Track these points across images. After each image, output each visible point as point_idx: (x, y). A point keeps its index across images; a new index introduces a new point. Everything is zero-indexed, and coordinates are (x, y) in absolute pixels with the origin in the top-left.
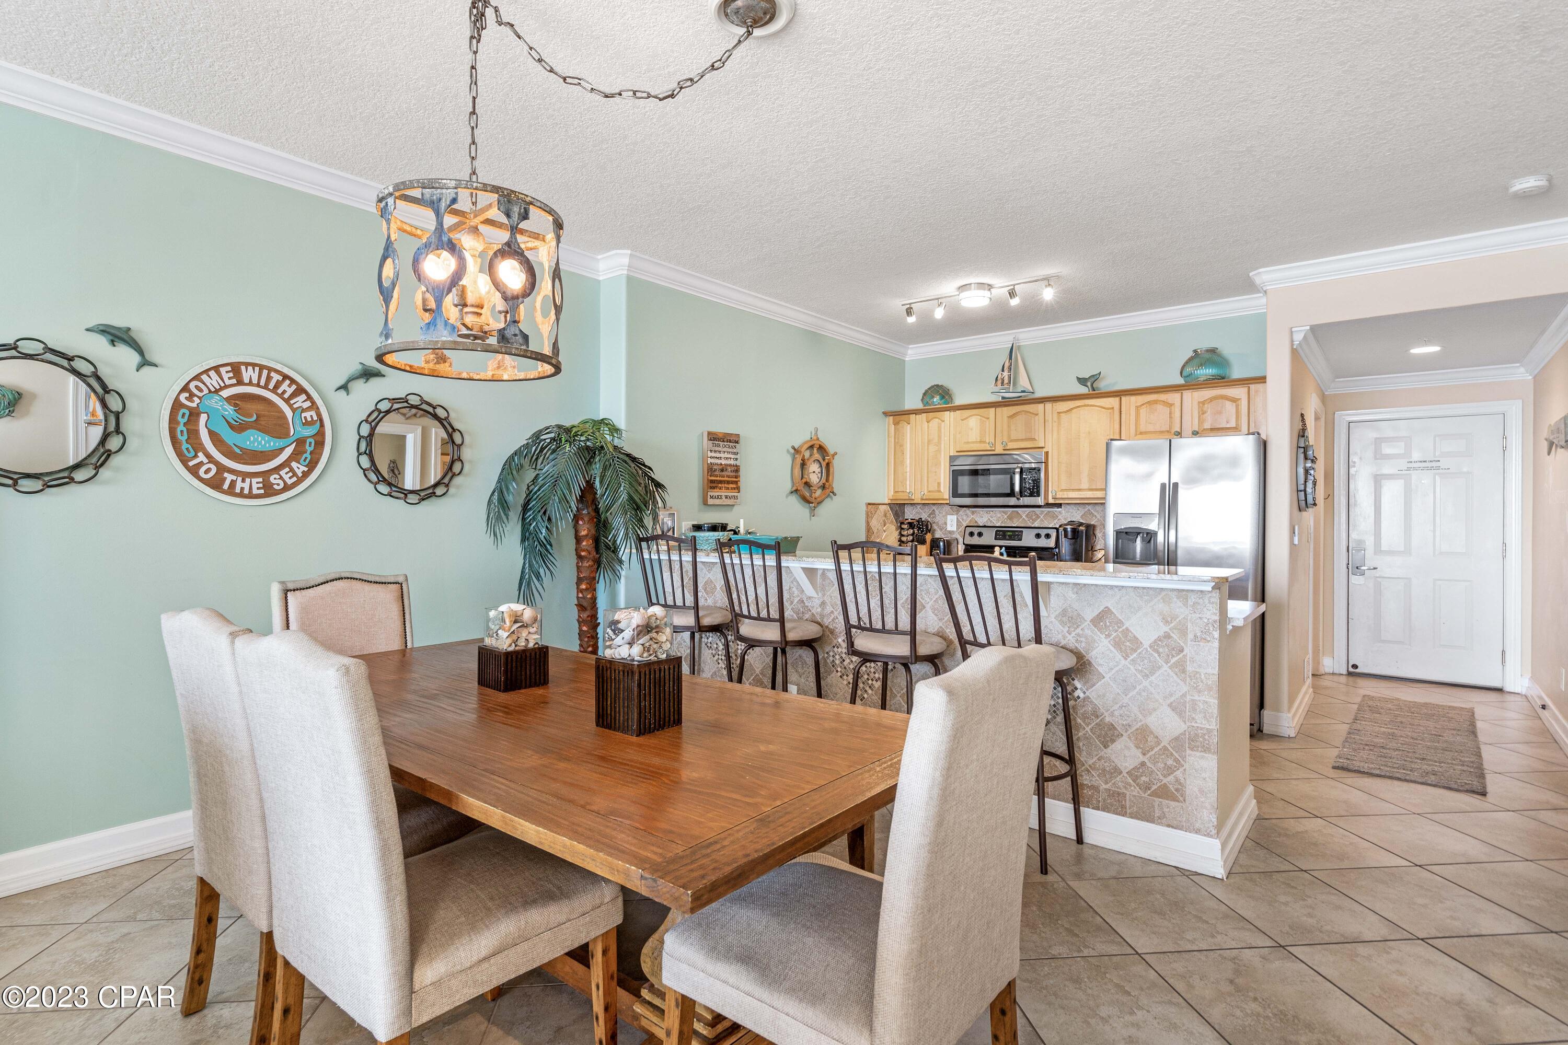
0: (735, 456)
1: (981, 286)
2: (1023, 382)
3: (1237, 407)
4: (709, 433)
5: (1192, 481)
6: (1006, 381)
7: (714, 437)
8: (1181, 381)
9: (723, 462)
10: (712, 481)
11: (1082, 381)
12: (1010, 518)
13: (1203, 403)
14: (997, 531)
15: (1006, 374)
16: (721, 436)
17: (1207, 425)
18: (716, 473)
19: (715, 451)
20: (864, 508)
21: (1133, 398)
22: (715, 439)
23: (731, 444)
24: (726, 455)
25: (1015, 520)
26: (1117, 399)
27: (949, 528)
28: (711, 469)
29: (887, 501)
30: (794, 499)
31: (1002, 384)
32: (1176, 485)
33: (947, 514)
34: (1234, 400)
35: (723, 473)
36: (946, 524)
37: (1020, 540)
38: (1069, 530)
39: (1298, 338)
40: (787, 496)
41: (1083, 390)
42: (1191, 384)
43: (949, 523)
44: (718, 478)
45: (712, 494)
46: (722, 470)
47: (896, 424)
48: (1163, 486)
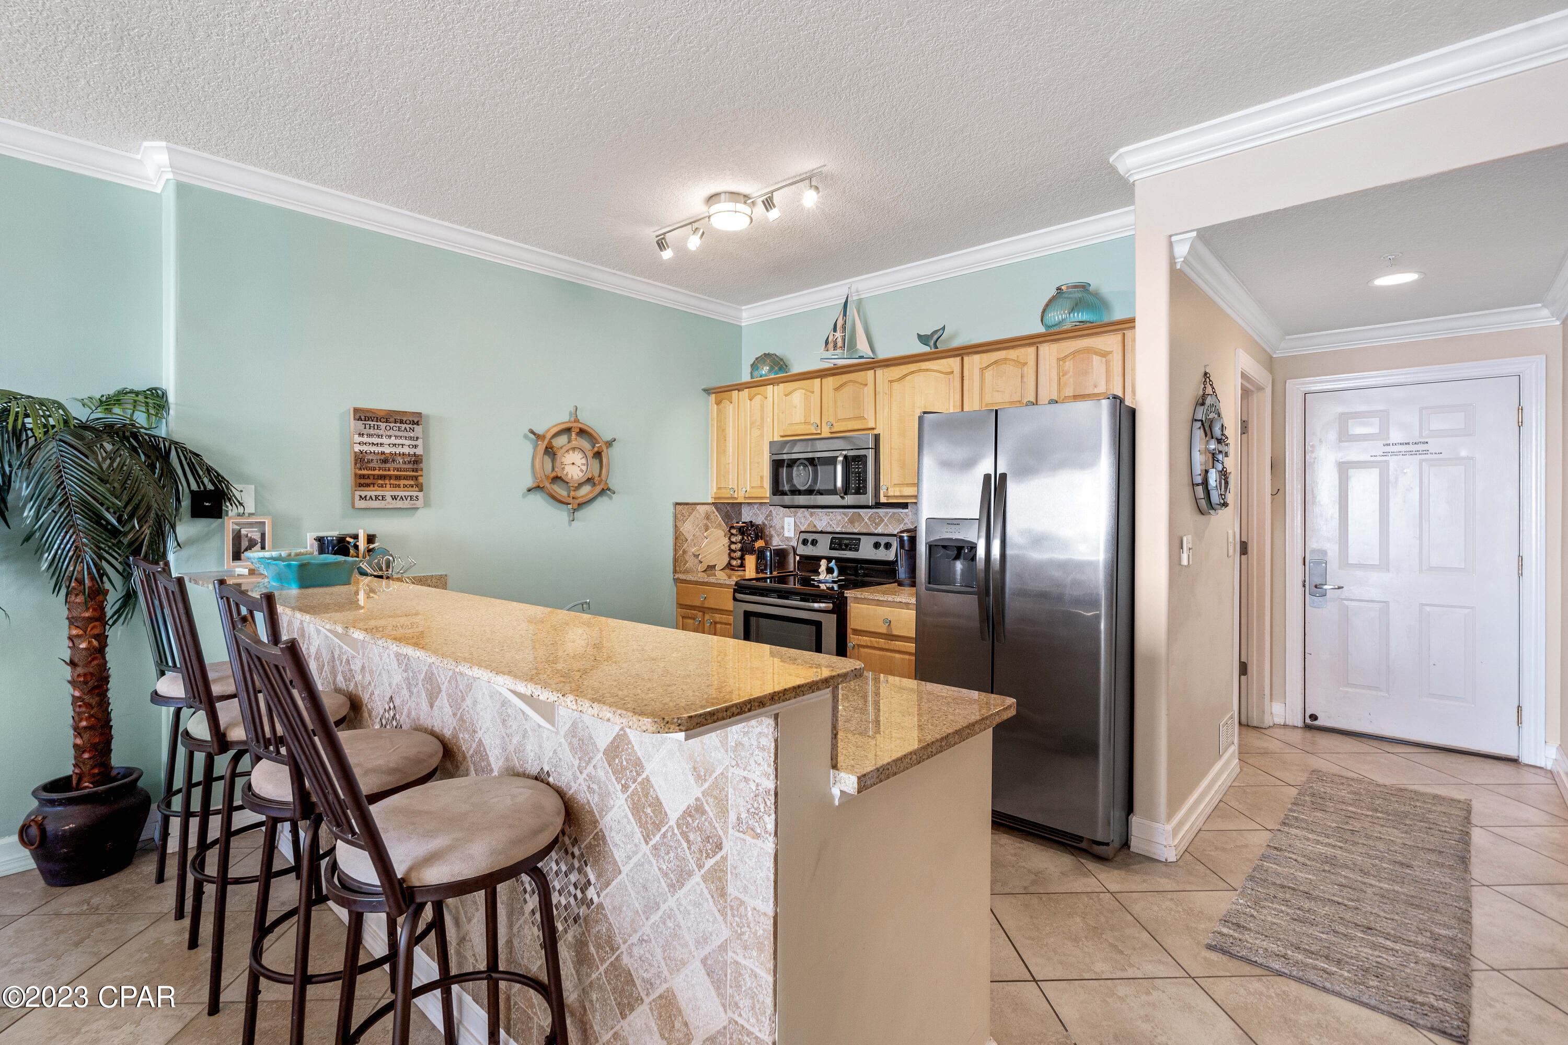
0: (414, 443)
1: (735, 196)
2: (863, 346)
3: (1108, 363)
4: (356, 410)
5: (1026, 471)
6: (840, 344)
7: (364, 416)
8: (1041, 329)
9: (387, 450)
10: (362, 477)
11: (923, 339)
12: (851, 521)
13: (1064, 359)
14: (833, 538)
15: (839, 334)
16: (382, 414)
17: (1069, 392)
18: (371, 465)
19: (369, 435)
20: (672, 510)
21: (976, 358)
22: (368, 418)
23: (403, 426)
24: (393, 440)
25: (856, 524)
26: (958, 359)
27: (786, 535)
28: (360, 460)
29: (710, 501)
30: (538, 500)
31: (835, 347)
32: (1004, 477)
33: (785, 516)
34: (1104, 354)
35: (387, 465)
36: (783, 528)
37: (857, 550)
38: (906, 538)
39: (1182, 251)
40: (524, 496)
41: (926, 349)
42: (1053, 335)
43: (786, 527)
44: (377, 472)
45: (363, 494)
46: (385, 461)
47: (718, 403)
48: (987, 478)
